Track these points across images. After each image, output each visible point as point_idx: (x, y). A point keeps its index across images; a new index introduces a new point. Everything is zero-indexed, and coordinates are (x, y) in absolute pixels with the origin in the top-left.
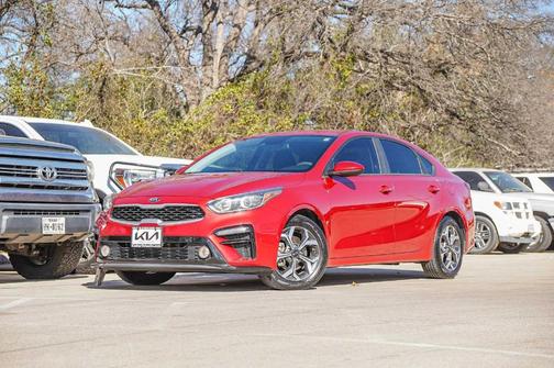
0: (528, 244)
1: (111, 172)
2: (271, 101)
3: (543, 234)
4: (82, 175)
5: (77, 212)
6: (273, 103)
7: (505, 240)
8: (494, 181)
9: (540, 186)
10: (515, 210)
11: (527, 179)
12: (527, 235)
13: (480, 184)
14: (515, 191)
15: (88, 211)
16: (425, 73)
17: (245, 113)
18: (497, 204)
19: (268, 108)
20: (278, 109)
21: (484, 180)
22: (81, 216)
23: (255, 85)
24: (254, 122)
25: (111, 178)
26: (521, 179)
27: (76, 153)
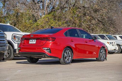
0: (115, 52)
1: (12, 36)
2: (57, 18)
3: (119, 49)
4: (3, 37)
5: (2, 46)
6: (57, 19)
7: (109, 51)
8: (108, 37)
9: (119, 38)
10: (112, 44)
11: (116, 36)
12: (115, 50)
13: (105, 38)
14: (113, 39)
15: (5, 46)
16: (92, 12)
17: (51, 21)
18: (108, 43)
19: (56, 20)
20: (58, 20)
21: (105, 37)
22: (3, 47)
23: (53, 14)
24: (53, 23)
25: (12, 38)
26: (114, 37)
27: (2, 32)
